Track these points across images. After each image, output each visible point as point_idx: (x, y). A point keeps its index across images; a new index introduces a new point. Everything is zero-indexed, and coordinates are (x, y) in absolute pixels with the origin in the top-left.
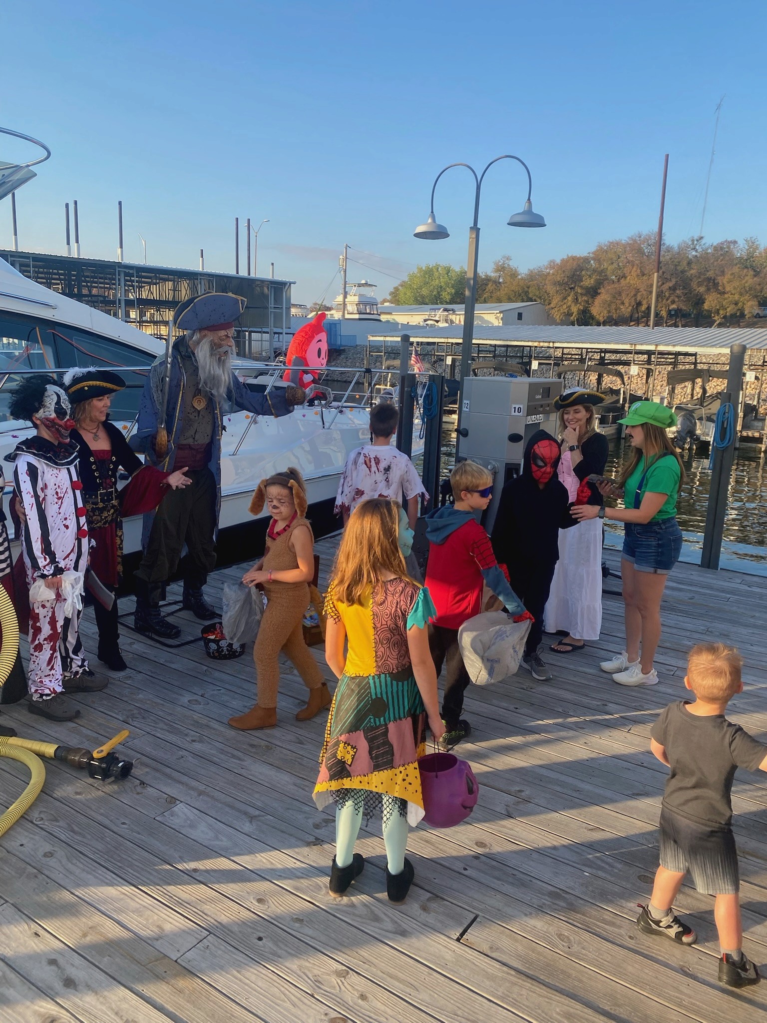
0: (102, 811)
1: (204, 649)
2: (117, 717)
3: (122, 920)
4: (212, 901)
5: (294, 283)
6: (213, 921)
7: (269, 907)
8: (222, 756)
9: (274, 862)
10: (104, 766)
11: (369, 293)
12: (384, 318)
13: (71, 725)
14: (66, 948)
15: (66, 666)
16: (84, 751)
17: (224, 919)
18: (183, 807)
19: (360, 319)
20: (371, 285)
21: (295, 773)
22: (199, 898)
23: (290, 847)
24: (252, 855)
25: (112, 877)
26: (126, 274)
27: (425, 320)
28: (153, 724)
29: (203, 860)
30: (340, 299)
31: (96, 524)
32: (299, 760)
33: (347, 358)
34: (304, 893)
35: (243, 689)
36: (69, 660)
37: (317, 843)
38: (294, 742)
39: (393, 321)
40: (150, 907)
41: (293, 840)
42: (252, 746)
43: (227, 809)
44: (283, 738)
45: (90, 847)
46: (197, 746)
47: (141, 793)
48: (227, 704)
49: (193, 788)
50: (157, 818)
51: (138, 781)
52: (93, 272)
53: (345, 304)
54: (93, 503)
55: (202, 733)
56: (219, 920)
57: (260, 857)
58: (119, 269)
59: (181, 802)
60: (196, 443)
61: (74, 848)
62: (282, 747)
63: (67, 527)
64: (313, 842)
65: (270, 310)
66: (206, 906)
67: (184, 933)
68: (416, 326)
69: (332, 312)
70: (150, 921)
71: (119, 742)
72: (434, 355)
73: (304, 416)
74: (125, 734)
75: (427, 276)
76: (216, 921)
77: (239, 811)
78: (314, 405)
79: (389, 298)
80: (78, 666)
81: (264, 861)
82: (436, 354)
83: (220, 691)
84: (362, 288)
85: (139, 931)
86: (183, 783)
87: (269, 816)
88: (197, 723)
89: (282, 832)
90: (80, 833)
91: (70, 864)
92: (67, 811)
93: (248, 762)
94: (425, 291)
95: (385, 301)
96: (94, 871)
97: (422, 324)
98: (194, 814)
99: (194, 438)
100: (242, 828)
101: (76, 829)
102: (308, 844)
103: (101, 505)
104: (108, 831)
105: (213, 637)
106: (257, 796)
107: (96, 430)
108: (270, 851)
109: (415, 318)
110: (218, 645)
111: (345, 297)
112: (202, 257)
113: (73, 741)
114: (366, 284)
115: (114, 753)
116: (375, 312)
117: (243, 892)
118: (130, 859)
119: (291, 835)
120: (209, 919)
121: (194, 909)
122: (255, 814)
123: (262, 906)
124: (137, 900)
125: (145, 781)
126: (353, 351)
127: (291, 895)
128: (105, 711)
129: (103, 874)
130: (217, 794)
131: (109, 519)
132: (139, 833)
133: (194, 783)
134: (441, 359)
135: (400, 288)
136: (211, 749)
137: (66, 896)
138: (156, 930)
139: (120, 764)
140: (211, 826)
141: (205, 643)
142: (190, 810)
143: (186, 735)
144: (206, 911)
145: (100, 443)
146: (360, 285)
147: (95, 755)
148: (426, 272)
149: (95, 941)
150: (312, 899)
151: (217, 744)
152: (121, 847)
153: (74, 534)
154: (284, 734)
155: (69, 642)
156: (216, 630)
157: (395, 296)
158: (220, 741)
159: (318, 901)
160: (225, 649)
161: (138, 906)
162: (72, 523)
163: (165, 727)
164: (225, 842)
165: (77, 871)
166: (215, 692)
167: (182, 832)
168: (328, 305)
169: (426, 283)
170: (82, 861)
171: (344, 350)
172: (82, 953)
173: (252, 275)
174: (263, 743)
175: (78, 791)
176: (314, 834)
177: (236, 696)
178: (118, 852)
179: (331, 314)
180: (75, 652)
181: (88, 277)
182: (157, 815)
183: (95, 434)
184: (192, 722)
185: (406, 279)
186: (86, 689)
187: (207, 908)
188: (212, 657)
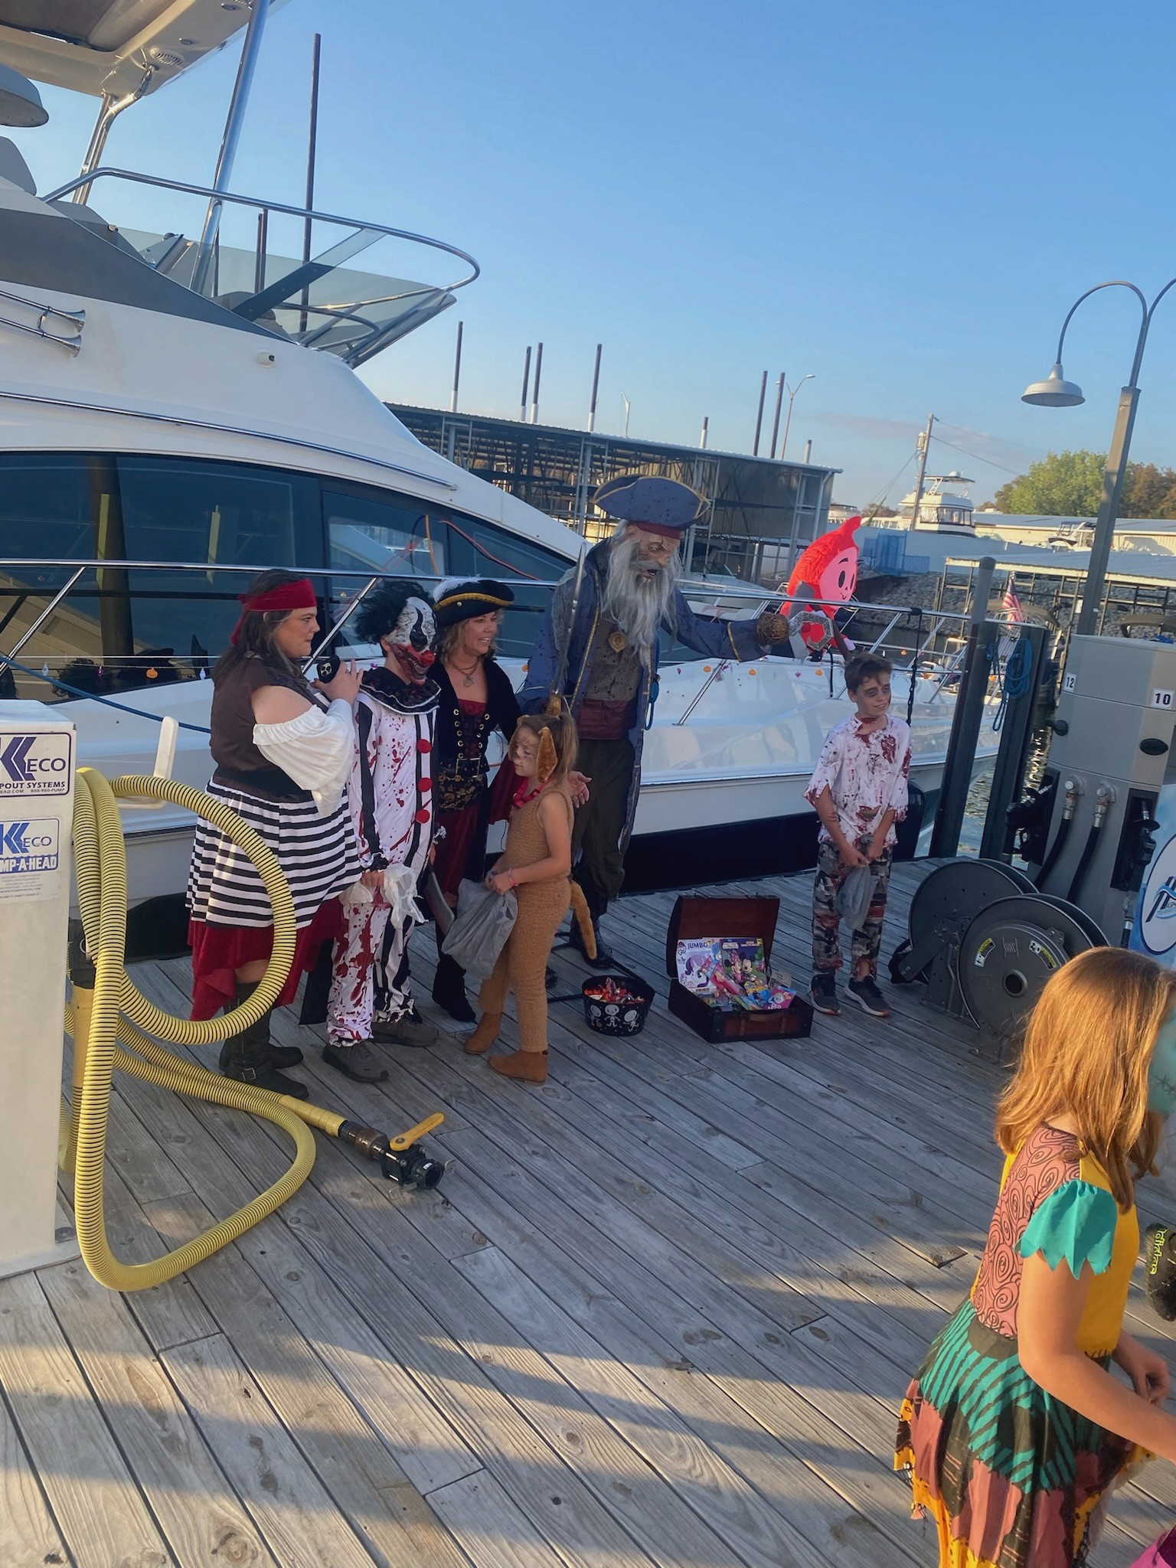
0: (381, 1230)
1: (584, 1012)
2: (437, 1091)
3: (365, 1406)
4: (500, 1415)
5: (840, 472)
6: (492, 1448)
7: (582, 1452)
8: (571, 1188)
9: (608, 1379)
10: (404, 1163)
11: (960, 491)
12: (980, 532)
13: (371, 1089)
14: (279, 1425)
15: (380, 1003)
16: (379, 1135)
17: (510, 1450)
18: (495, 1255)
19: (939, 532)
20: (964, 480)
21: (675, 1242)
22: (482, 1405)
23: (639, 1361)
24: (577, 1359)
25: (368, 1334)
26: (595, 450)
27: (1051, 540)
28: (483, 1114)
29: (501, 1345)
30: (911, 498)
31: (448, 804)
32: (687, 1222)
33: (910, 591)
34: (642, 1446)
35: (628, 1088)
36: (387, 994)
37: (684, 1367)
38: (686, 1191)
39: (995, 538)
40: (410, 1399)
41: (647, 1351)
42: (621, 1182)
43: (558, 1273)
44: (671, 1180)
45: (352, 1282)
46: (539, 1163)
47: (442, 1217)
48: (598, 1106)
49: (516, 1228)
50: (452, 1262)
51: (441, 1197)
52: (551, 445)
53: (917, 508)
54: (447, 775)
55: (550, 1143)
56: (502, 1450)
57: (588, 1365)
58: (587, 443)
59: (494, 1245)
60: (612, 699)
61: (331, 1278)
62: (665, 1194)
63: (401, 803)
64: (677, 1363)
65: (796, 512)
66: (488, 1420)
67: (447, 1455)
68: (1034, 547)
69: (896, 518)
70: (404, 1420)
71: (428, 1129)
72: (1057, 596)
73: (798, 675)
74: (438, 1119)
75: (1062, 470)
76: (498, 1449)
77: (575, 1281)
78: (820, 660)
79: (994, 501)
80: (399, 1005)
81: (594, 1373)
82: (1061, 595)
83: (592, 1084)
84: (949, 483)
85: (384, 1431)
86: (503, 1216)
87: (619, 1302)
88: (546, 1127)
89: (634, 1333)
90: (343, 1256)
91: (317, 1298)
92: (334, 1218)
93: (607, 1206)
94: (1056, 494)
95: (987, 506)
96: (347, 1318)
97: (1044, 545)
98: (508, 1268)
99: (609, 692)
100: (573, 1311)
101: (340, 1248)
102: (669, 1365)
103: (458, 778)
104: (381, 1262)
105: (597, 997)
106: (607, 1263)
107: (471, 670)
108: (607, 1359)
109: (1035, 536)
110: (603, 1011)
111: (920, 496)
112: (706, 428)
113: (369, 1116)
114: (957, 478)
115: (419, 1146)
116: (967, 523)
117: (549, 1415)
118: (400, 1314)
119: (646, 1342)
120: (488, 1443)
121: (471, 1421)
122: (597, 1293)
123: (572, 1447)
124: (394, 1381)
125: (450, 1200)
126: (920, 581)
127: (622, 1444)
128: (424, 1080)
129: (358, 1327)
130: (549, 1246)
131: (467, 799)
132: (422, 1279)
133: (519, 1220)
134: (1067, 605)
135: (1015, 486)
136: (557, 1172)
137: (299, 1345)
138: (407, 1436)
139: (427, 1166)
140: (527, 1293)
141: (585, 1002)
142: (503, 1261)
143: (527, 1142)
144: (487, 1430)
145: (471, 690)
146: (946, 479)
147: (393, 1146)
148: (1062, 464)
149: (321, 1428)
150: (654, 1460)
151: (568, 1166)
152: (394, 1294)
153: (411, 814)
154: (674, 1174)
155: (389, 968)
156: (605, 987)
157: (1006, 499)
158: (575, 1163)
159: (662, 1467)
160: (613, 1019)
161: (393, 1391)
162: (410, 798)
163: (500, 1123)
164: (542, 1326)
165: (325, 1313)
166: (585, 1083)
167: (483, 1292)
168: (893, 508)
169: (1060, 481)
170: (334, 1298)
171: (906, 579)
172: (298, 1441)
173: (778, 458)
174: (637, 1181)
175: (357, 1191)
176: (682, 1351)
177: (615, 1096)
178: (386, 1299)
179: (893, 522)
180: (397, 984)
181: (543, 452)
182: (455, 1256)
183: (468, 677)
184: (541, 1124)
185: (1026, 473)
186: (405, 1042)
187: (490, 1424)
188: (593, 1028)
